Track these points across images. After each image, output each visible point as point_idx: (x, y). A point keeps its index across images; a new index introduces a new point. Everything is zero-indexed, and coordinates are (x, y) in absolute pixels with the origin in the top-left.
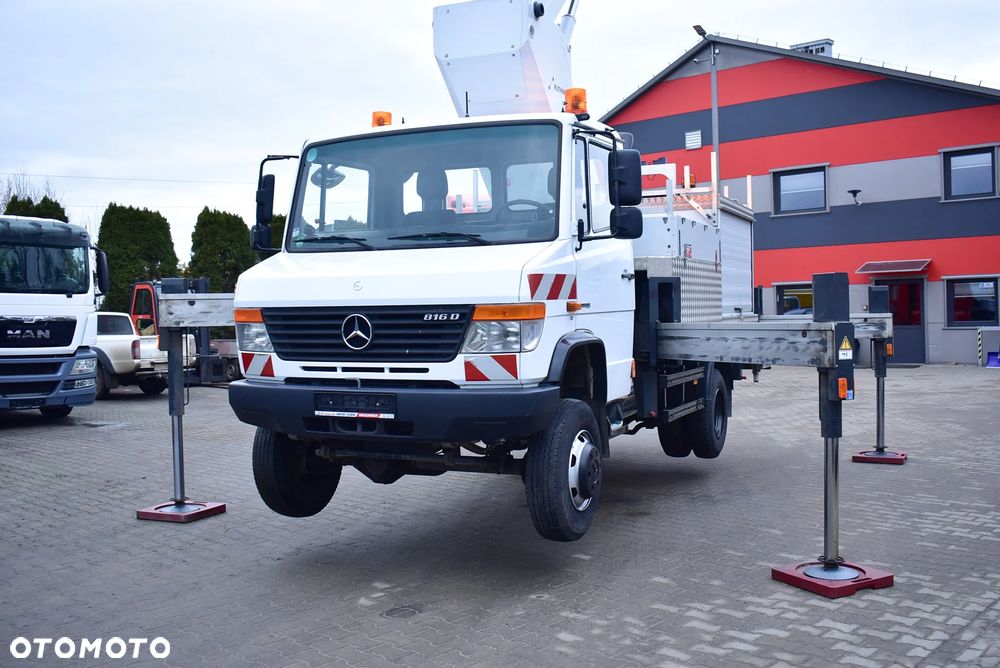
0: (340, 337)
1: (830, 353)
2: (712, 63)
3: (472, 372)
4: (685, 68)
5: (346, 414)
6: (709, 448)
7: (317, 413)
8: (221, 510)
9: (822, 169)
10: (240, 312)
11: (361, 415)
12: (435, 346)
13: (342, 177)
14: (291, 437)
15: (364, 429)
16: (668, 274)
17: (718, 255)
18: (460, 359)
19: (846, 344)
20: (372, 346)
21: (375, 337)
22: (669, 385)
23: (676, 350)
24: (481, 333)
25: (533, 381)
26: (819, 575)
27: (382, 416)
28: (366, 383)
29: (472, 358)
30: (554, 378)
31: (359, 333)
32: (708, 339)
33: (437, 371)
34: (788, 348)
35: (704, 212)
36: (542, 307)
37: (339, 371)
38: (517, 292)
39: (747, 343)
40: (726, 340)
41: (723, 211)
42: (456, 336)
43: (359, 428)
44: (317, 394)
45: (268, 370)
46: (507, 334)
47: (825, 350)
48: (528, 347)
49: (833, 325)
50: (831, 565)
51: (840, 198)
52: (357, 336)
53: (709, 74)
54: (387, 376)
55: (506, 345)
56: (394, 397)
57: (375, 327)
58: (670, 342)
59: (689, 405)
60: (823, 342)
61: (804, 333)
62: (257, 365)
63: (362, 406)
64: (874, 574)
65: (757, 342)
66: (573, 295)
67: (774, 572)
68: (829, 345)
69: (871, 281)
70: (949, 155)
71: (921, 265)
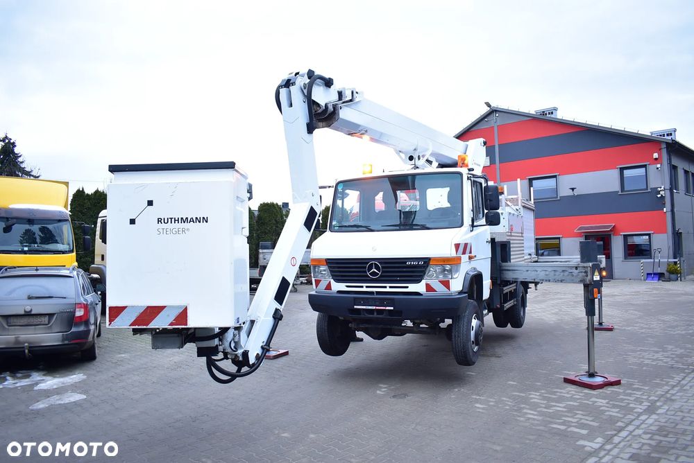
0: (365, 272)
1: (589, 277)
2: (495, 121)
3: (429, 288)
4: (480, 124)
5: (370, 308)
6: (518, 323)
7: (355, 307)
8: (286, 354)
9: (555, 176)
10: (313, 260)
11: (377, 308)
12: (411, 276)
13: (348, 195)
14: (340, 318)
15: (377, 314)
16: (505, 240)
17: (522, 229)
18: (423, 282)
19: (596, 273)
20: (381, 276)
21: (383, 272)
22: (505, 292)
23: (510, 276)
24: (432, 270)
25: (456, 292)
26: (586, 380)
27: (387, 308)
28: (378, 293)
29: (429, 282)
30: (466, 290)
31: (375, 270)
32: (527, 271)
33: (413, 288)
34: (568, 275)
35: (515, 208)
36: (460, 259)
37: (364, 288)
38: (450, 252)
39: (547, 273)
40: (537, 271)
41: (524, 207)
42: (422, 272)
43: (375, 314)
44: (355, 298)
45: (329, 287)
46: (445, 270)
47: (587, 276)
48: (454, 277)
49: (591, 264)
50: (592, 375)
51: (564, 192)
52: (374, 272)
53: (493, 127)
54: (388, 290)
55: (445, 276)
56: (393, 299)
57: (383, 267)
58: (507, 272)
59: (511, 302)
60: (586, 272)
61: (576, 268)
62: (323, 285)
63: (377, 303)
64: (612, 379)
65: (553, 272)
66: (470, 253)
67: (564, 378)
68: (589, 273)
69: (583, 236)
70: (623, 169)
71: (609, 227)
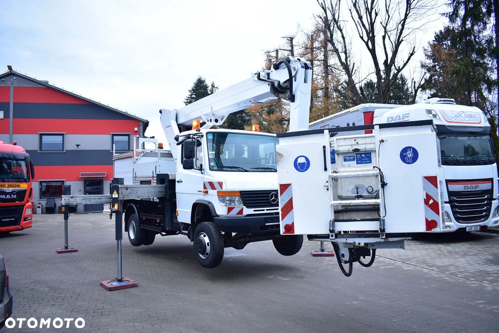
2: (11, 83)
5: (275, 223)
7: (266, 224)
9: (63, 135)
31: (274, 198)
37: (266, 210)
44: (265, 218)
50: (322, 251)
51: (70, 147)
53: (10, 87)
62: (236, 211)
69: (82, 180)
70: (113, 135)
71: (104, 174)
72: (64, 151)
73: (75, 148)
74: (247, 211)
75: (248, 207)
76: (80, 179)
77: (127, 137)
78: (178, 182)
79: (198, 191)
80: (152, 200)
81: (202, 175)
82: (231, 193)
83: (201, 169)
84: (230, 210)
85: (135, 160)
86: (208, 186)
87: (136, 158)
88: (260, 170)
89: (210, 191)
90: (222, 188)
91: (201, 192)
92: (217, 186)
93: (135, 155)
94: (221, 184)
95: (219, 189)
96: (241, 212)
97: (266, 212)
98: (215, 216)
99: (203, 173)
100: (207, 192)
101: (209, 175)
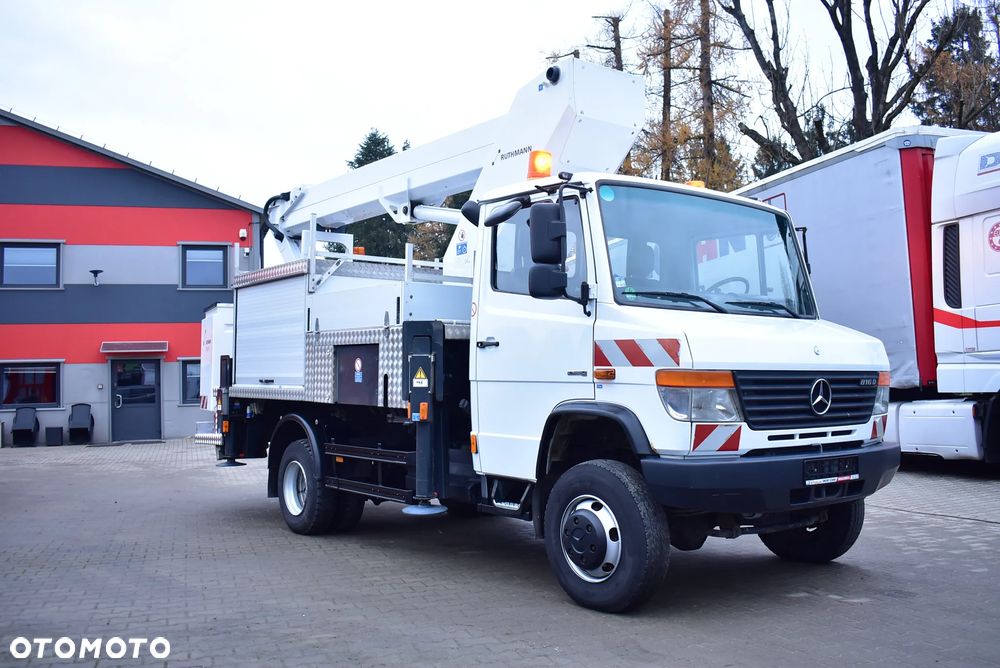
0: (807, 402)
3: (874, 430)
5: (830, 480)
7: (807, 482)
9: (56, 245)
11: (840, 479)
12: (863, 409)
18: (872, 420)
27: (852, 477)
31: (822, 398)
33: (859, 432)
37: (797, 438)
42: (873, 399)
44: (804, 464)
52: (822, 401)
56: (857, 458)
69: (107, 361)
70: (186, 248)
71: (163, 346)
72: (61, 288)
73: (89, 279)
74: (754, 439)
75: (754, 426)
76: (101, 359)
77: (221, 252)
78: (482, 345)
79: (571, 374)
80: (381, 404)
81: (590, 321)
82: (707, 378)
83: (584, 298)
84: (702, 433)
85: (312, 284)
86: (615, 355)
87: (317, 277)
88: (749, 309)
89: (625, 371)
90: (677, 360)
91: (584, 374)
92: (652, 351)
93: (313, 270)
94: (672, 347)
95: (665, 363)
96: (733, 442)
97: (797, 442)
98: (644, 456)
99: (589, 314)
100: (610, 376)
101: (617, 318)
